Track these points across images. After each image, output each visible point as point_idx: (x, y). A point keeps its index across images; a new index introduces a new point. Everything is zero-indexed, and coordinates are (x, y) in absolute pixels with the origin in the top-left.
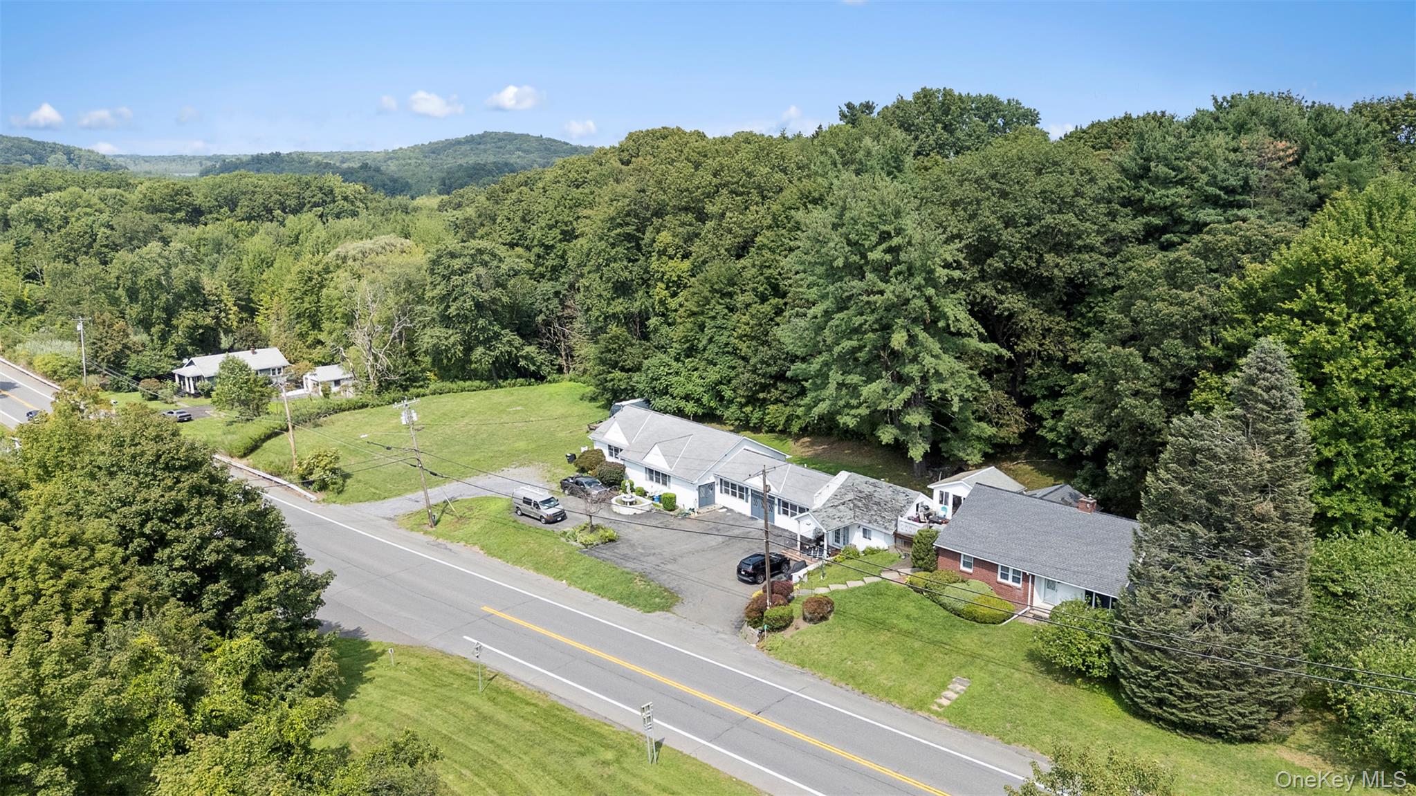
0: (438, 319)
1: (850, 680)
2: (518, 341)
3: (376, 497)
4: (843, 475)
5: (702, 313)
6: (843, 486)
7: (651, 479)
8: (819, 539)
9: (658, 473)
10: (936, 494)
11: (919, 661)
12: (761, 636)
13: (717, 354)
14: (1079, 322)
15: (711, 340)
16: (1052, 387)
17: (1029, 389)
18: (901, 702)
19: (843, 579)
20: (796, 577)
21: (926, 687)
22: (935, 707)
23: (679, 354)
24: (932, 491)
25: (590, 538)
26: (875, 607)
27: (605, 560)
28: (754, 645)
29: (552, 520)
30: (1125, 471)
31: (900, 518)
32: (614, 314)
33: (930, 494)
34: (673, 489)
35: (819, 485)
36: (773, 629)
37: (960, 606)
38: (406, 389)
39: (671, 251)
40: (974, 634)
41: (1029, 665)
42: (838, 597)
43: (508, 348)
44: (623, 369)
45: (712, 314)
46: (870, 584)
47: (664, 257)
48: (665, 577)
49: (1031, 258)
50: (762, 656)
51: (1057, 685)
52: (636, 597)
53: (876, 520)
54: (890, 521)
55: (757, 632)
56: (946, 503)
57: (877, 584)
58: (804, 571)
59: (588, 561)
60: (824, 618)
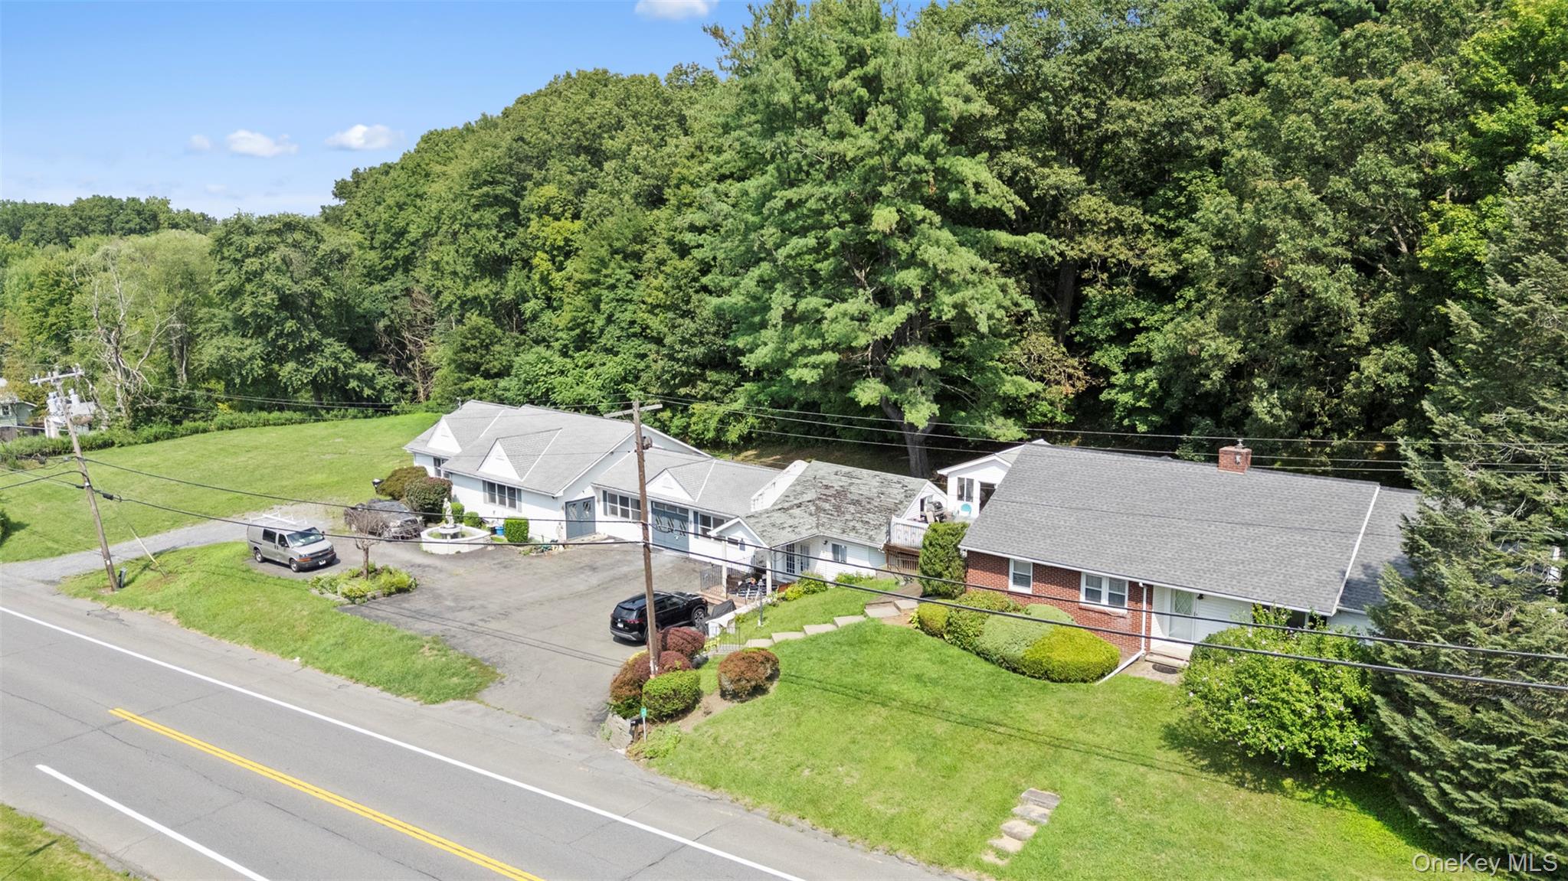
0: (230, 325)
1: (809, 808)
2: (348, 355)
3: (53, 553)
4: (799, 467)
5: (597, 284)
6: (798, 482)
7: (493, 500)
8: (759, 572)
9: (502, 488)
10: (952, 484)
11: (948, 760)
12: (636, 735)
13: (619, 339)
14: (1161, 216)
15: (610, 320)
16: (1122, 323)
17: (1086, 330)
18: (916, 849)
19: (797, 623)
20: (713, 626)
21: (965, 815)
22: (989, 858)
23: (565, 346)
24: (945, 478)
25: (363, 585)
26: (856, 664)
27: (377, 619)
28: (623, 751)
29: (310, 565)
30: (1284, 409)
31: (894, 519)
32: (475, 298)
33: (941, 483)
34: (525, 510)
35: (758, 484)
36: (661, 717)
37: (1018, 652)
38: (176, 421)
39: (556, 208)
40: (1050, 701)
41: (1174, 755)
42: (788, 651)
43: (331, 363)
44: (487, 375)
45: (611, 281)
46: (847, 627)
47: (546, 218)
48: (480, 641)
49: (1087, 106)
50: (635, 771)
51: (1243, 794)
52: (416, 676)
53: (854, 528)
54: (878, 527)
55: (628, 723)
56: (970, 498)
57: (857, 626)
58: (731, 615)
59: (350, 621)
60: (758, 690)
